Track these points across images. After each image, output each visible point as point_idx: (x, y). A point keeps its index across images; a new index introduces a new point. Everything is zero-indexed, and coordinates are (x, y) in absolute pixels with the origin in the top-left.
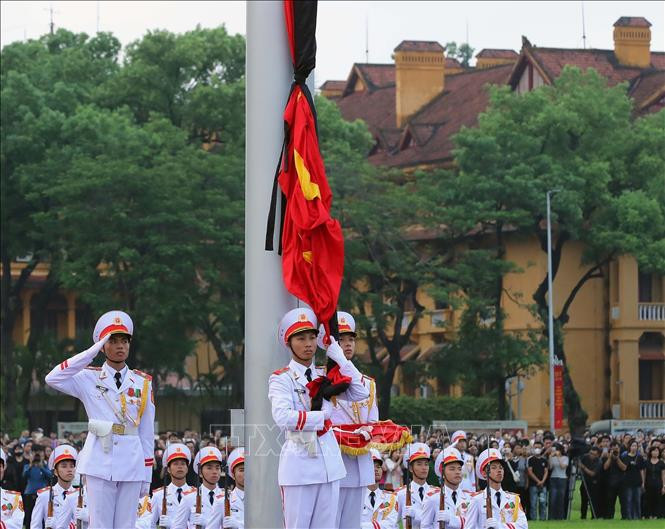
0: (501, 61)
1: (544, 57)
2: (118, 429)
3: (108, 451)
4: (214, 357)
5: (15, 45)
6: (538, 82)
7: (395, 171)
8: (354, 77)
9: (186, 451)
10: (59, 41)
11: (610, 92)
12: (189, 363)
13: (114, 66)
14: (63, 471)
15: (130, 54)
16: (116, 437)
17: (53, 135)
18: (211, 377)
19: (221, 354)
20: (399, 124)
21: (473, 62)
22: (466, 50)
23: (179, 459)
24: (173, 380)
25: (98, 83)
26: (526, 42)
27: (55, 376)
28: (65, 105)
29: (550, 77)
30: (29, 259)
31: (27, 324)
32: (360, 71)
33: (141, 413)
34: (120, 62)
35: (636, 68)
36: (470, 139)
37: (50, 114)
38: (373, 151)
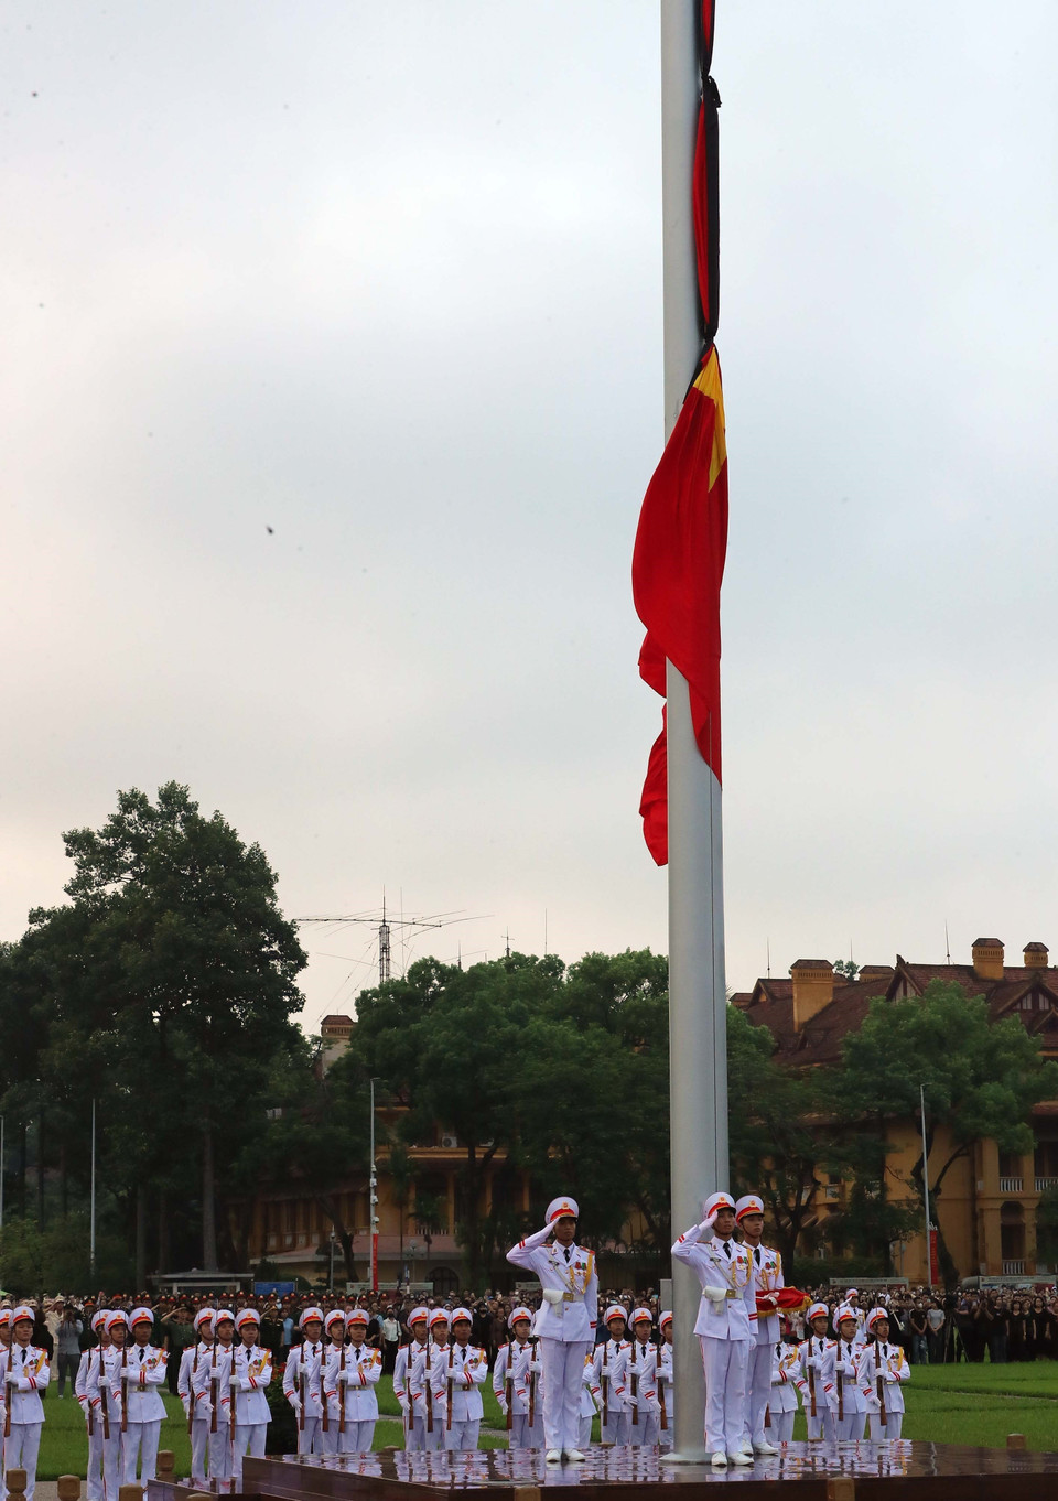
0: (879, 976)
1: (916, 972)
2: (568, 1297)
3: (560, 1316)
4: (645, 1225)
5: (480, 966)
6: (911, 993)
7: (794, 1068)
8: (758, 989)
9: (622, 1311)
10: (515, 962)
11: (970, 1001)
12: (625, 1232)
13: (560, 983)
14: (520, 1329)
15: (572, 973)
16: (567, 1304)
17: (510, 1043)
18: (643, 1242)
19: (651, 1223)
20: (796, 1029)
21: (857, 977)
22: (851, 966)
23: (618, 1319)
24: (611, 1245)
25: (547, 998)
26: (900, 959)
27: (514, 1253)
28: (520, 1018)
29: (920, 988)
30: (490, 1144)
31: (489, 1200)
32: (763, 985)
33: (587, 1282)
34: (564, 979)
35: (992, 981)
36: (855, 1040)
37: (511, 1027)
38: (776, 1051)
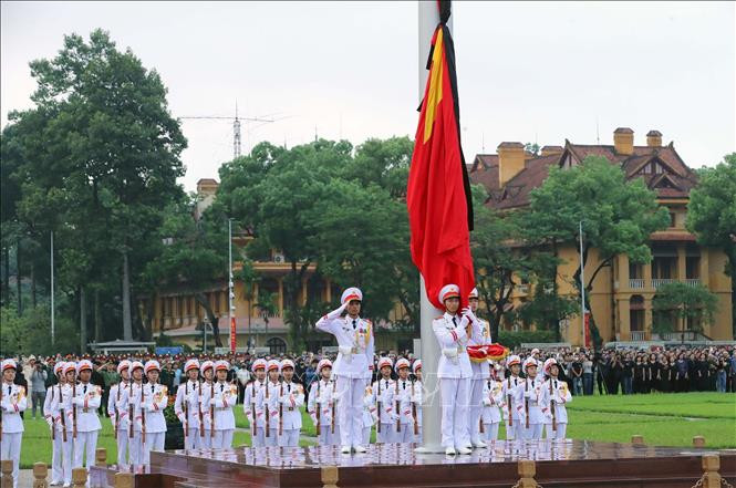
0: (554, 152)
1: (578, 150)
2: (354, 351)
3: (349, 362)
4: (405, 310)
6: (574, 163)
7: (499, 211)
8: (477, 162)
9: (390, 362)
10: (320, 145)
11: (612, 168)
12: (391, 314)
13: (349, 158)
14: (325, 372)
15: (358, 151)
16: (353, 355)
17: (318, 195)
18: (403, 321)
19: (408, 309)
20: (501, 186)
21: (539, 153)
22: (536, 147)
23: (385, 366)
24: (383, 323)
25: (342, 166)
26: (567, 142)
27: (321, 323)
28: (324, 179)
29: (580, 160)
30: (305, 260)
31: (305, 295)
32: (480, 159)
33: (367, 342)
34: (353, 156)
35: (626, 155)
36: (538, 193)
37: (317, 184)
38: (487, 201)
